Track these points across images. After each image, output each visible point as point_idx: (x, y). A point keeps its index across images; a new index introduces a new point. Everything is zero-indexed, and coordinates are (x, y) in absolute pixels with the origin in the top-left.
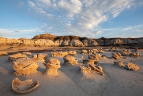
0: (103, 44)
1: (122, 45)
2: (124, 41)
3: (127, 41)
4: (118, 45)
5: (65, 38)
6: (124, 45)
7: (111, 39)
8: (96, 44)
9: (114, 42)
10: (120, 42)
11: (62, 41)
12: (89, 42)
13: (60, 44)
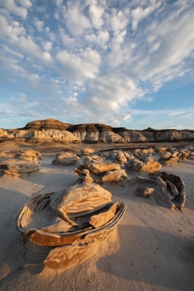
0: (153, 139)
1: (181, 140)
2: (183, 135)
3: (187, 135)
4: (176, 140)
5: (88, 128)
6: (184, 140)
7: (163, 131)
8: (143, 138)
9: (169, 135)
10: (179, 136)
11: (85, 134)
12: (132, 136)
13: (83, 138)
